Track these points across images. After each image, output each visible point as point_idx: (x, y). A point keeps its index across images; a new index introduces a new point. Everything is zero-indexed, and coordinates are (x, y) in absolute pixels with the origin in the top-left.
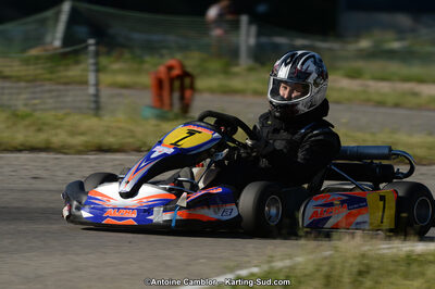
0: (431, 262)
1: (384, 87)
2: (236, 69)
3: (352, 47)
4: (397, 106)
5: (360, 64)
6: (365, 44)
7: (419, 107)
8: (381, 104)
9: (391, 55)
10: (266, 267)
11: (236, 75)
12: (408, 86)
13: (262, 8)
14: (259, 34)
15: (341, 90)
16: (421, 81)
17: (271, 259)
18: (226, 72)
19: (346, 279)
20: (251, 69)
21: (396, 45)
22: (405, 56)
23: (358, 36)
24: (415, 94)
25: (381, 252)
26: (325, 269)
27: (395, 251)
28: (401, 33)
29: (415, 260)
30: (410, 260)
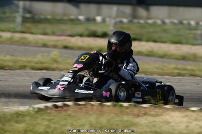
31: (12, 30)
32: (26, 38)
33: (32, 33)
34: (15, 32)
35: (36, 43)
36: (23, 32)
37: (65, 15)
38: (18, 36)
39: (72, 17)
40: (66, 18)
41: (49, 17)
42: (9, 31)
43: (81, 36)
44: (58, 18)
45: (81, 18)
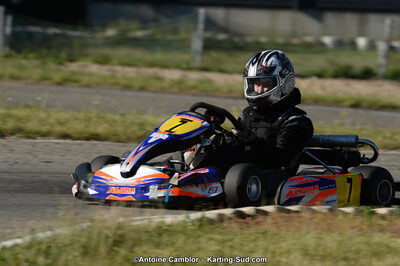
0: (179, 232)
1: (131, 72)
3: (99, 35)
4: (142, 89)
5: (108, 51)
6: (111, 32)
7: (163, 91)
8: (127, 87)
9: (136, 43)
10: (28, 238)
12: (151, 71)
14: (14, 24)
15: (91, 74)
16: (164, 66)
19: (103, 249)
20: (7, 56)
21: (140, 34)
22: (148, 44)
23: (104, 26)
24: (159, 79)
25: (134, 223)
26: (83, 240)
27: (146, 221)
28: (144, 23)
29: (166, 230)
30: (161, 230)
31: (185, 66)
32: (210, 82)
33: (222, 71)
34: (190, 69)
35: (230, 91)
36: (205, 69)
37: (294, 35)
38: (194, 76)
39: (309, 39)
40: (295, 41)
41: (263, 39)
42: (178, 67)
43: (320, 75)
44: (280, 40)
45: (328, 40)
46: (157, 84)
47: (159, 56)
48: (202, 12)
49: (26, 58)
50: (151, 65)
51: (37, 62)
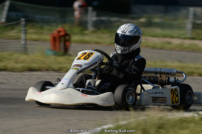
0: (191, 122)
2: (86, 32)
4: (162, 48)
6: (143, 20)
8: (154, 48)
11: (86, 35)
12: (167, 39)
13: (95, 3)
14: (97, 16)
16: (172, 37)
17: (117, 120)
18: (82, 33)
20: (93, 32)
21: (158, 20)
24: (169, 43)
25: (167, 117)
29: (185, 121)
30: (183, 121)
46: (169, 46)
47: (168, 32)
48: (192, 9)
49: (102, 33)
50: (165, 36)
51: (108, 35)
